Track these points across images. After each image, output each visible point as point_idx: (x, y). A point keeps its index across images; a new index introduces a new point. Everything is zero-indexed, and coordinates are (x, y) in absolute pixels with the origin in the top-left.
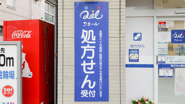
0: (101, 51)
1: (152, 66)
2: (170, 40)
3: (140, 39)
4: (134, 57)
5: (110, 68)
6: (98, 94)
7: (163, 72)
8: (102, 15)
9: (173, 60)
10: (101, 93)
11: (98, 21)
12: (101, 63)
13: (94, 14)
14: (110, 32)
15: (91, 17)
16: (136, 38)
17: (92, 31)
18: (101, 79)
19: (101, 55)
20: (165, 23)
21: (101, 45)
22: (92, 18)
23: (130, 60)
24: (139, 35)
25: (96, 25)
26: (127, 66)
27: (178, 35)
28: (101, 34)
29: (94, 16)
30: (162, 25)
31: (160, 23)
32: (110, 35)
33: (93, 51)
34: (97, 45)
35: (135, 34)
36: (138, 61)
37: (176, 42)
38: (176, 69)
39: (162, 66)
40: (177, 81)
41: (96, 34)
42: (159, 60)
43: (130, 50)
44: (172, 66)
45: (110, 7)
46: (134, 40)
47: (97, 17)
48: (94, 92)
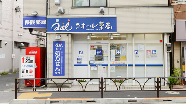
0: (62, 58)
1: (87, 65)
2: (96, 54)
3: (82, 53)
4: (79, 61)
5: (65, 64)
6: (61, 73)
7: (93, 68)
8: (63, 46)
9: (97, 62)
10: (62, 73)
11: (61, 48)
12: (62, 63)
13: (60, 45)
14: (65, 52)
15: (59, 47)
16: (80, 53)
17: (59, 51)
18: (62, 68)
19: (62, 60)
20: (93, 46)
21: (62, 56)
23: (78, 63)
24: (81, 52)
26: (75, 65)
27: (99, 52)
28: (62, 52)
30: (92, 47)
31: (91, 46)
32: (65, 53)
33: (59, 58)
34: (61, 56)
35: (80, 51)
36: (81, 63)
37: (98, 55)
38: (98, 67)
39: (92, 65)
40: (99, 72)
41: (61, 52)
42: (91, 63)
43: (78, 58)
44: (96, 65)
45: (65, 43)
48: (60, 72)
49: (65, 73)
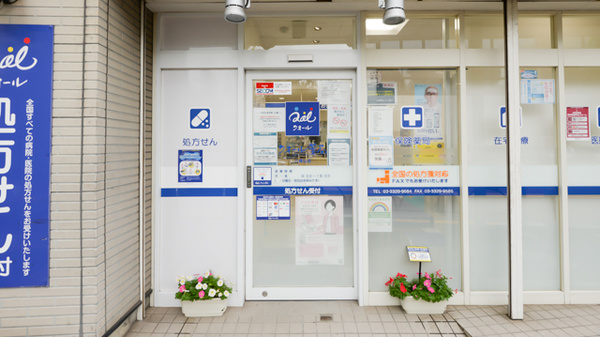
0: (29, 152)
1: (233, 192)
2: (282, 128)
3: (205, 124)
4: (191, 170)
6: (16, 267)
7: (268, 206)
8: (36, 61)
9: (291, 176)
10: (26, 265)
11: (22, 75)
12: (28, 186)
13: (12, 56)
14: (56, 103)
15: (4, 64)
16: (196, 122)
17: (7, 101)
18: (27, 228)
19: (28, 163)
20: (271, 85)
21: (29, 137)
22: (7, 68)
23: (181, 179)
24: (203, 115)
25: (18, 85)
27: (301, 115)
28: (30, 109)
29: (14, 63)
30: (264, 90)
31: (259, 86)
32: (55, 113)
33: (8, 153)
34: (19, 137)
36: (200, 179)
37: (297, 132)
38: (299, 200)
39: (264, 190)
40: (299, 228)
41: (18, 109)
42: (257, 176)
43: (181, 152)
44: (287, 191)
45: (57, 39)
46: (192, 127)
47: (20, 64)
48: (8, 261)
49: (53, 262)
